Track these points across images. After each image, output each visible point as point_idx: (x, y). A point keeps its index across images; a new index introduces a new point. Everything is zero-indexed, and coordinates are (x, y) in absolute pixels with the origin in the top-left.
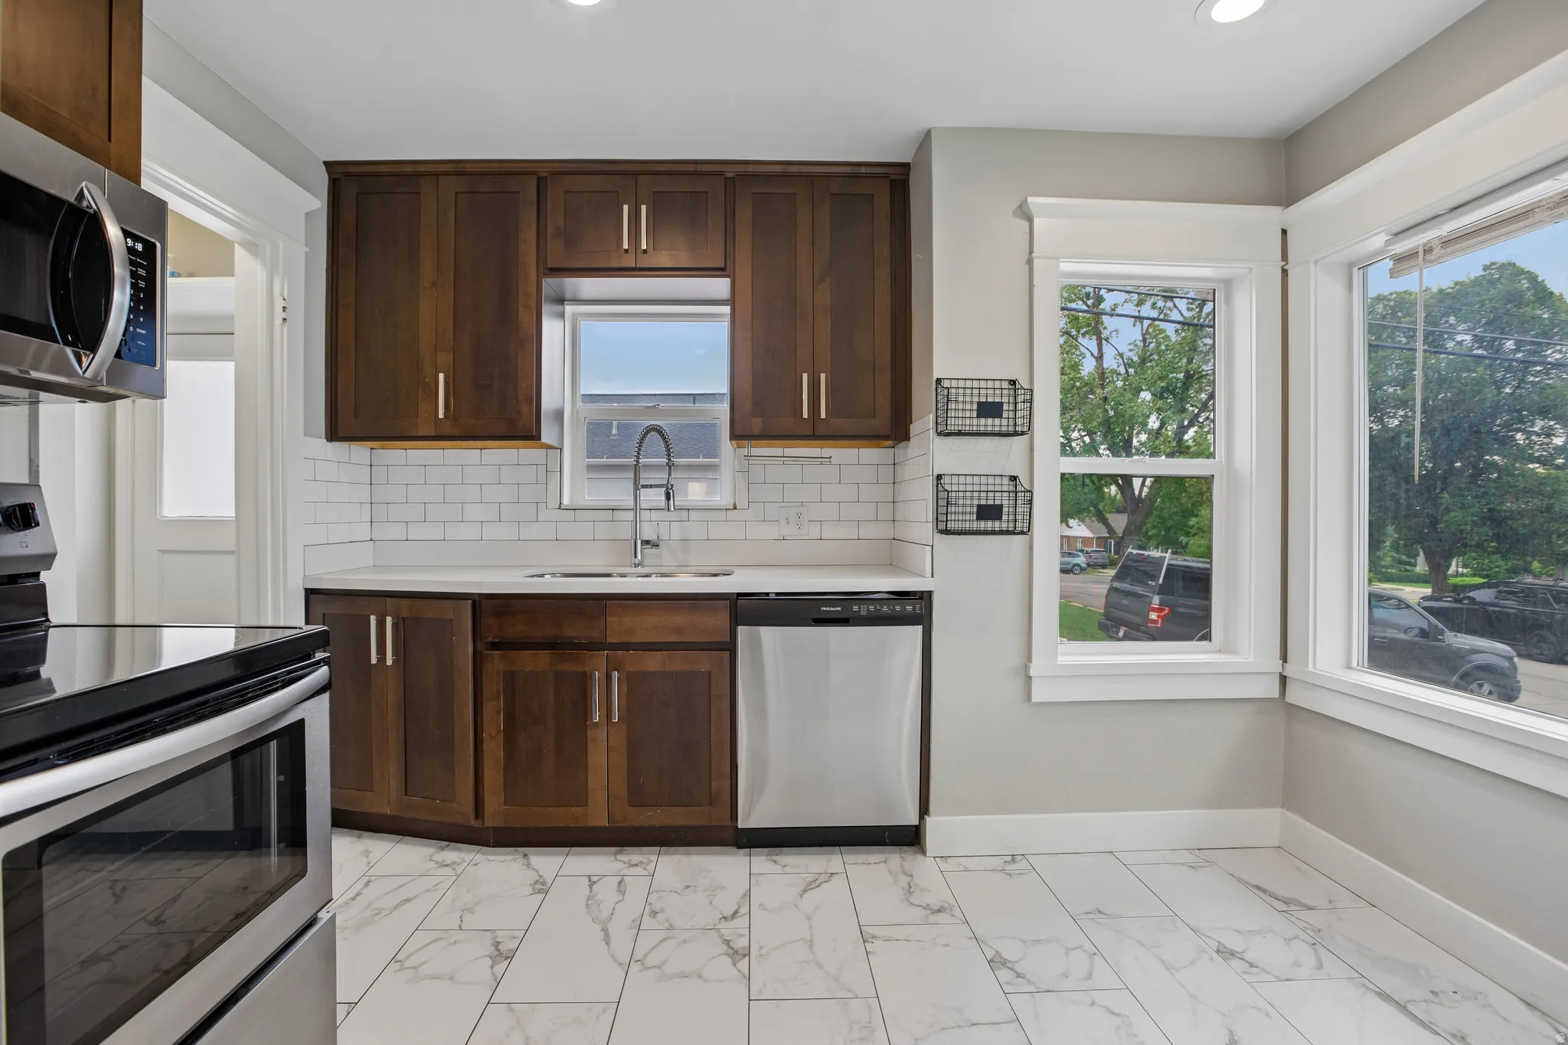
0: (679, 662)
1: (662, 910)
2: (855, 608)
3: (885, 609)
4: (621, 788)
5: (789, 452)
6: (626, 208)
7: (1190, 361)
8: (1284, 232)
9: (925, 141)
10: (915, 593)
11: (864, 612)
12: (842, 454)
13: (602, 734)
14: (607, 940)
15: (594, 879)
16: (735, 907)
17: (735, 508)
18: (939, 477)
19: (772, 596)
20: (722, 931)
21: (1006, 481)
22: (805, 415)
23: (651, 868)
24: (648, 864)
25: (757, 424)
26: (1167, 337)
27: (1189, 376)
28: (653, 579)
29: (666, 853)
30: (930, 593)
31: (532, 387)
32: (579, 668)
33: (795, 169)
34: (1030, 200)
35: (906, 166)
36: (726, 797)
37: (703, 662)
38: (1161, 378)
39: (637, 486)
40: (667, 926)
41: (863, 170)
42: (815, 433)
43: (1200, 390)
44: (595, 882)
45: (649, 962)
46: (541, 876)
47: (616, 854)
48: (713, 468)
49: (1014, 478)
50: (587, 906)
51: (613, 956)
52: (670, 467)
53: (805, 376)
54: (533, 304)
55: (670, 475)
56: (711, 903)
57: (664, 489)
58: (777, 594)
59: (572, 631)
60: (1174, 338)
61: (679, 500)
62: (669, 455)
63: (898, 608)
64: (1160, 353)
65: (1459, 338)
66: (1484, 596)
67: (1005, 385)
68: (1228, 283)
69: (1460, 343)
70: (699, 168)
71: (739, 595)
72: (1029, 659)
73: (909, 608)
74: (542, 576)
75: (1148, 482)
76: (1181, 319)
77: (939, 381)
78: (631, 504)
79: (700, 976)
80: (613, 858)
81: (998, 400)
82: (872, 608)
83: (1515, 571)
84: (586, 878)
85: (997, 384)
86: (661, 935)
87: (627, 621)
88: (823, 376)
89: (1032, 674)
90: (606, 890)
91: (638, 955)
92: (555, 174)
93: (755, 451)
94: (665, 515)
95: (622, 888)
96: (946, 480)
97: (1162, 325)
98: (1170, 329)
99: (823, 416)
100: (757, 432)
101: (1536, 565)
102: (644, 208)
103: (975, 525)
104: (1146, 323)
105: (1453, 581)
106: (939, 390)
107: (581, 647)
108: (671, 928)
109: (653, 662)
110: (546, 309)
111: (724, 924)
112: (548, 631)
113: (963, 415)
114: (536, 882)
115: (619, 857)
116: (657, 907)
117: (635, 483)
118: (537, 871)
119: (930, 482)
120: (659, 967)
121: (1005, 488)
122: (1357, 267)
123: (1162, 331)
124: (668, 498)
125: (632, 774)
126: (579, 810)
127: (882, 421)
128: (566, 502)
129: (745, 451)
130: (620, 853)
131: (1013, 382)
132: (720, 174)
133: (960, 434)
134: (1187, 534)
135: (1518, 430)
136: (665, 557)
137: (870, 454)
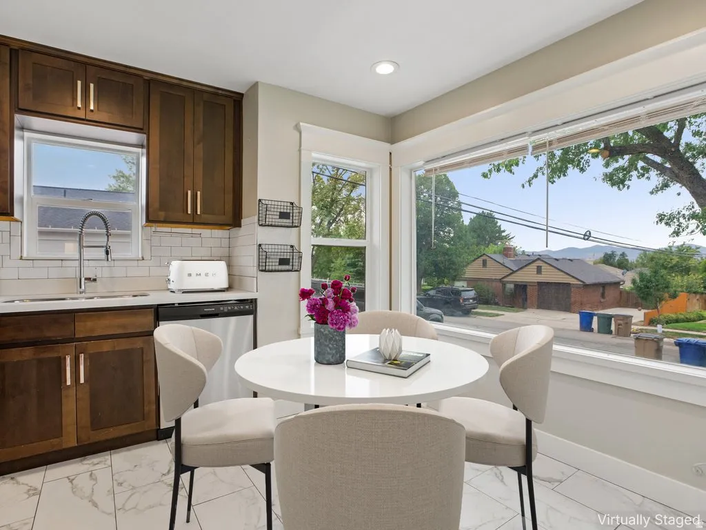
0: (124, 345)
1: (125, 481)
2: (222, 309)
3: (236, 308)
4: (86, 419)
5: (174, 230)
6: (79, 83)
7: (333, 194)
8: (391, 154)
9: (255, 86)
10: (247, 300)
11: (226, 310)
12: (206, 232)
13: (73, 392)
14: (95, 505)
15: (71, 478)
16: (168, 468)
17: (143, 259)
18: (260, 245)
19: (177, 305)
20: (165, 481)
21: (289, 247)
22: (189, 212)
23: (109, 462)
24: (106, 461)
25: (162, 215)
26: (323, 182)
27: (333, 201)
28: (95, 299)
29: (114, 453)
30: (256, 299)
31: (6, 182)
32: (55, 355)
33: (185, 83)
34: (301, 124)
35: (242, 95)
36: (153, 415)
37: (139, 343)
38: (322, 200)
39: (81, 247)
40: (131, 487)
41: (220, 92)
42: (194, 221)
43: (337, 207)
44: (73, 480)
45: (127, 508)
46: (31, 486)
47: (81, 461)
48: (128, 236)
49: (292, 246)
50: (74, 493)
51: (103, 512)
52: (108, 236)
53: (189, 192)
54: (7, 128)
55: (108, 240)
56: (153, 469)
57: (105, 248)
58: (179, 304)
59: (50, 333)
60: (326, 183)
61: (113, 255)
62: (107, 227)
63: (242, 307)
64: (321, 189)
65: (424, 194)
66: (432, 293)
67: (289, 204)
68: (371, 170)
69: (425, 196)
70: (128, 70)
71: (158, 305)
72: (299, 326)
73: (247, 307)
74: (13, 301)
75: (316, 248)
76: (329, 175)
77: (260, 200)
78: (77, 257)
79: (161, 505)
80: (80, 464)
81: (288, 211)
82: (229, 308)
83: (439, 283)
84: (66, 479)
85: (285, 204)
86: (130, 493)
87: (89, 324)
88: (199, 193)
89: (301, 332)
90: (83, 482)
91: (119, 506)
92: (23, 49)
93: (159, 229)
94: (106, 263)
95: (94, 477)
96: (263, 247)
97: (321, 176)
98: (325, 179)
99: (199, 213)
100: (162, 219)
101: (446, 280)
102: (92, 86)
103: (277, 268)
104: (315, 175)
105: (423, 288)
106: (261, 205)
107: (57, 342)
108: (134, 488)
109: (106, 346)
110: (16, 132)
111: (164, 478)
112: (31, 334)
113: (274, 218)
114: (29, 490)
115: (85, 462)
116: (120, 481)
117: (80, 245)
118: (27, 485)
119: (256, 247)
120: (135, 508)
121: (289, 251)
122: (412, 170)
123: (321, 179)
124: (107, 253)
125: (94, 411)
126: (55, 441)
127: (228, 217)
128: (25, 255)
129: (153, 229)
130: (84, 460)
131: (292, 204)
132: (141, 76)
133: (271, 226)
134: (330, 271)
135: (441, 231)
136: (99, 287)
137: (218, 233)
